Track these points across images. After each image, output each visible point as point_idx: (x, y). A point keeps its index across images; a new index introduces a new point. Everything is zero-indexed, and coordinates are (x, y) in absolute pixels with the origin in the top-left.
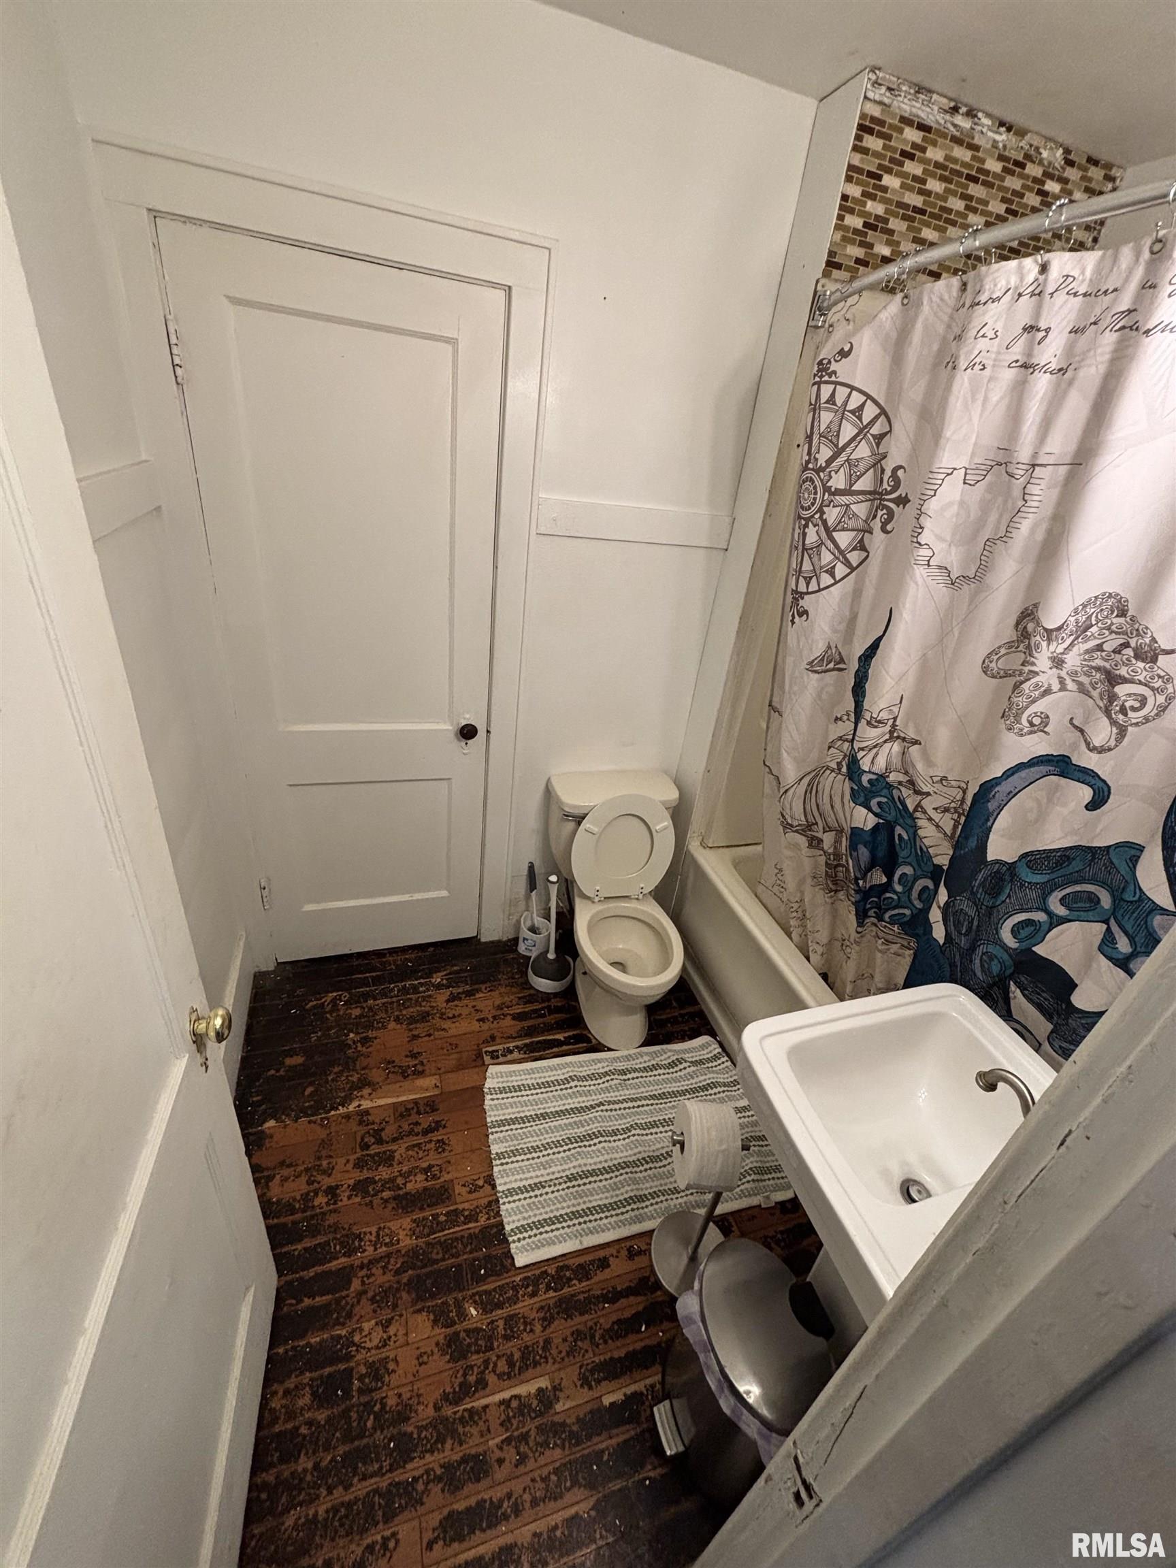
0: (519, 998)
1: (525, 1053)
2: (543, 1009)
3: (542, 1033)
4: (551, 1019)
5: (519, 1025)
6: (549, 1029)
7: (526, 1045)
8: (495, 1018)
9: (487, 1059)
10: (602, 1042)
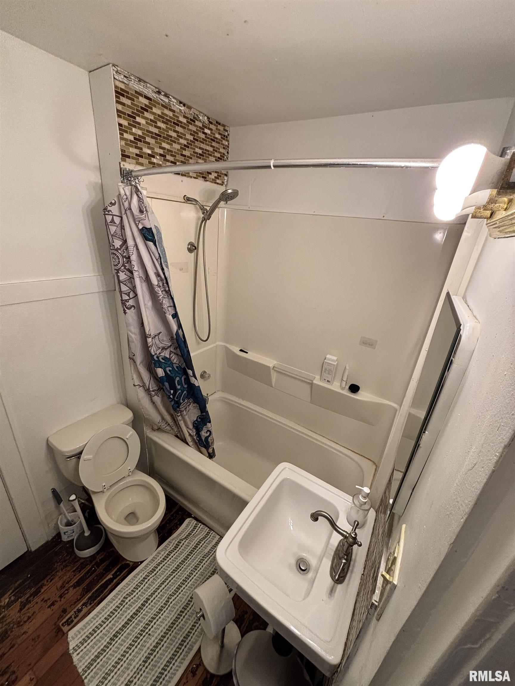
0: (74, 571)
1: (91, 604)
2: (93, 567)
3: (98, 582)
4: (100, 570)
5: (80, 589)
6: (101, 576)
7: (89, 598)
8: (61, 597)
9: (65, 629)
10: (135, 561)
